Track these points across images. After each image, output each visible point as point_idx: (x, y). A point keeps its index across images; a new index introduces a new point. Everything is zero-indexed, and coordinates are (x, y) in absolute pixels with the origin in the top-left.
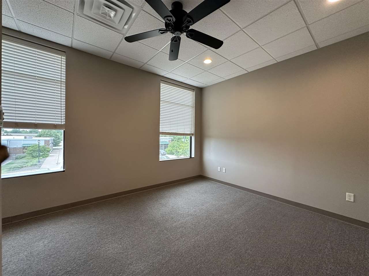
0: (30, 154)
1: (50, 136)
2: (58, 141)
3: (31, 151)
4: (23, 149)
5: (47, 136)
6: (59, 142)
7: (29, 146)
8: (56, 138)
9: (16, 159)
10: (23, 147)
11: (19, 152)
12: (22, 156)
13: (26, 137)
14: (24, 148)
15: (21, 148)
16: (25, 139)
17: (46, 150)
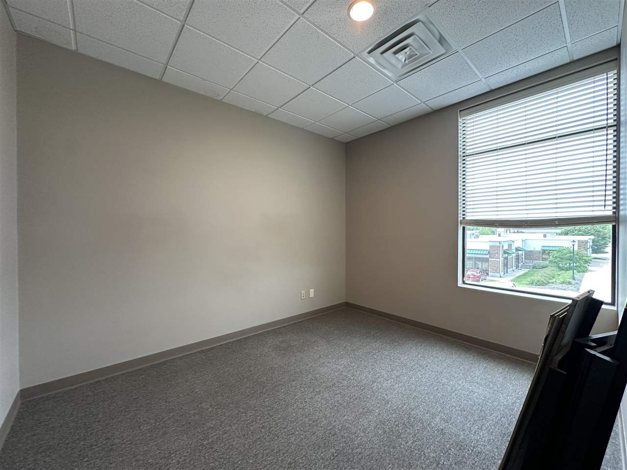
0: (555, 262)
1: (586, 233)
2: (602, 242)
3: (556, 257)
4: (543, 254)
5: (580, 233)
6: (605, 246)
7: (553, 250)
8: (599, 236)
9: (534, 268)
10: (543, 250)
11: (537, 258)
12: (542, 265)
13: (546, 235)
14: (544, 252)
15: (540, 252)
16: (545, 238)
17: (583, 259)
